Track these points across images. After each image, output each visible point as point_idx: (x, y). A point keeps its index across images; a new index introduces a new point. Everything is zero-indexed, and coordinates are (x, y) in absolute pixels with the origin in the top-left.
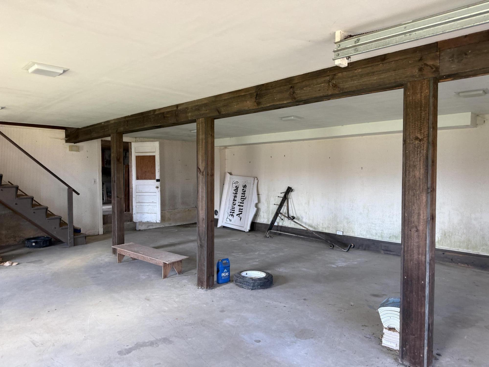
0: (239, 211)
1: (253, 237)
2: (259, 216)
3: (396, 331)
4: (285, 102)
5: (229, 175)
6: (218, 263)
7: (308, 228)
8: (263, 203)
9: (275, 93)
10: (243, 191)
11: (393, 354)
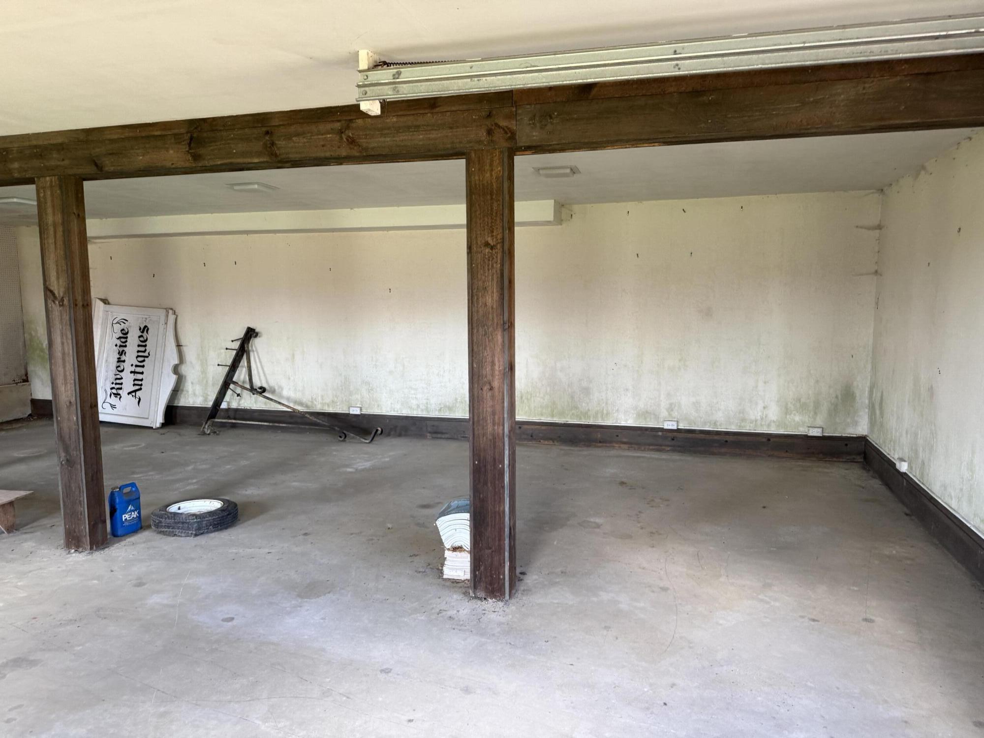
0: (134, 385)
1: (172, 436)
2: (184, 393)
3: (464, 551)
4: (256, 160)
5: (101, 304)
6: (112, 494)
7: (295, 408)
8: (191, 363)
9: (232, 139)
10: (142, 339)
11: (461, 587)
